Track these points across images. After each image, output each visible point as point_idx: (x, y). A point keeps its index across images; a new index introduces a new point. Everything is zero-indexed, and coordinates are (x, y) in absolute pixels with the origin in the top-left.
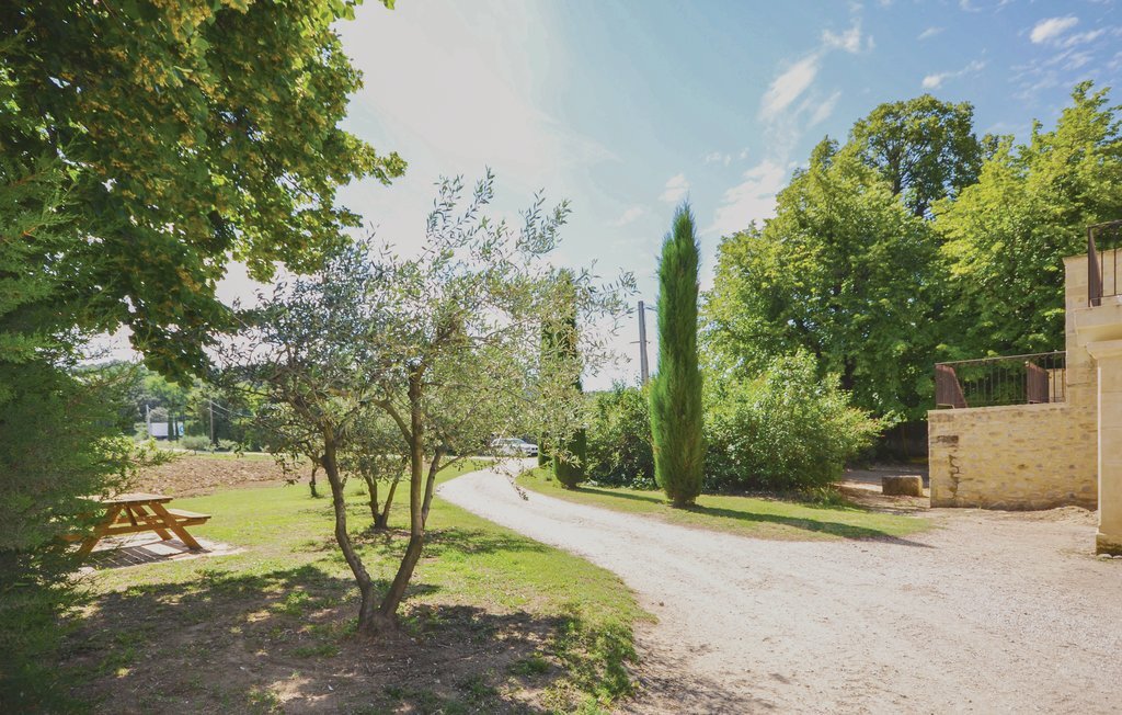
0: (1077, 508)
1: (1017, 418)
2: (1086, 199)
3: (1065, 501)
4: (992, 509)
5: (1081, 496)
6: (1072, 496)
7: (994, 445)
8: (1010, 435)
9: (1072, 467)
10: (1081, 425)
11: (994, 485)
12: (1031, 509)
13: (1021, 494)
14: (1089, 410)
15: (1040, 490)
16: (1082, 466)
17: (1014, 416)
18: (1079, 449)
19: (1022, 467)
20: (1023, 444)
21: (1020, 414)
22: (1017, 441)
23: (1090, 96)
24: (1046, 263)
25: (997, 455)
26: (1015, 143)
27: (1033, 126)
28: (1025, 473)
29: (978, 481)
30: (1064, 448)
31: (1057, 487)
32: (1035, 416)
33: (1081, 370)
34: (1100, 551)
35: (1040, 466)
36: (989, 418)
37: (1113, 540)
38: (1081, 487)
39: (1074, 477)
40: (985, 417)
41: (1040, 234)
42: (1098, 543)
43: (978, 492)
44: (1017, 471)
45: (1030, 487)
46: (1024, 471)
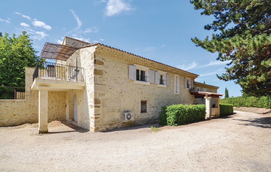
0: (28, 124)
1: (13, 103)
2: (25, 56)
3: (25, 123)
4: (6, 127)
5: (29, 121)
6: (26, 121)
7: (7, 110)
8: (11, 107)
9: (26, 114)
10: (29, 105)
11: (6, 120)
12: (17, 125)
13: (14, 122)
14: (30, 101)
15: (19, 121)
16: (29, 114)
17: (12, 102)
18: (28, 110)
19: (14, 115)
20: (15, 109)
21: (14, 102)
22: (13, 108)
23: (26, 34)
24: (16, 67)
25: (8, 112)
26: (9, 36)
27: (13, 34)
28: (15, 117)
29: (2, 120)
30: (25, 110)
31: (23, 119)
32: (18, 102)
33: (29, 92)
34: (40, 133)
35: (19, 115)
36: (6, 102)
37: (42, 130)
38: (28, 119)
39: (27, 117)
40: (4, 102)
41: (15, 60)
42: (39, 131)
43: (2, 122)
44: (13, 116)
45: (16, 120)
46: (15, 116)
